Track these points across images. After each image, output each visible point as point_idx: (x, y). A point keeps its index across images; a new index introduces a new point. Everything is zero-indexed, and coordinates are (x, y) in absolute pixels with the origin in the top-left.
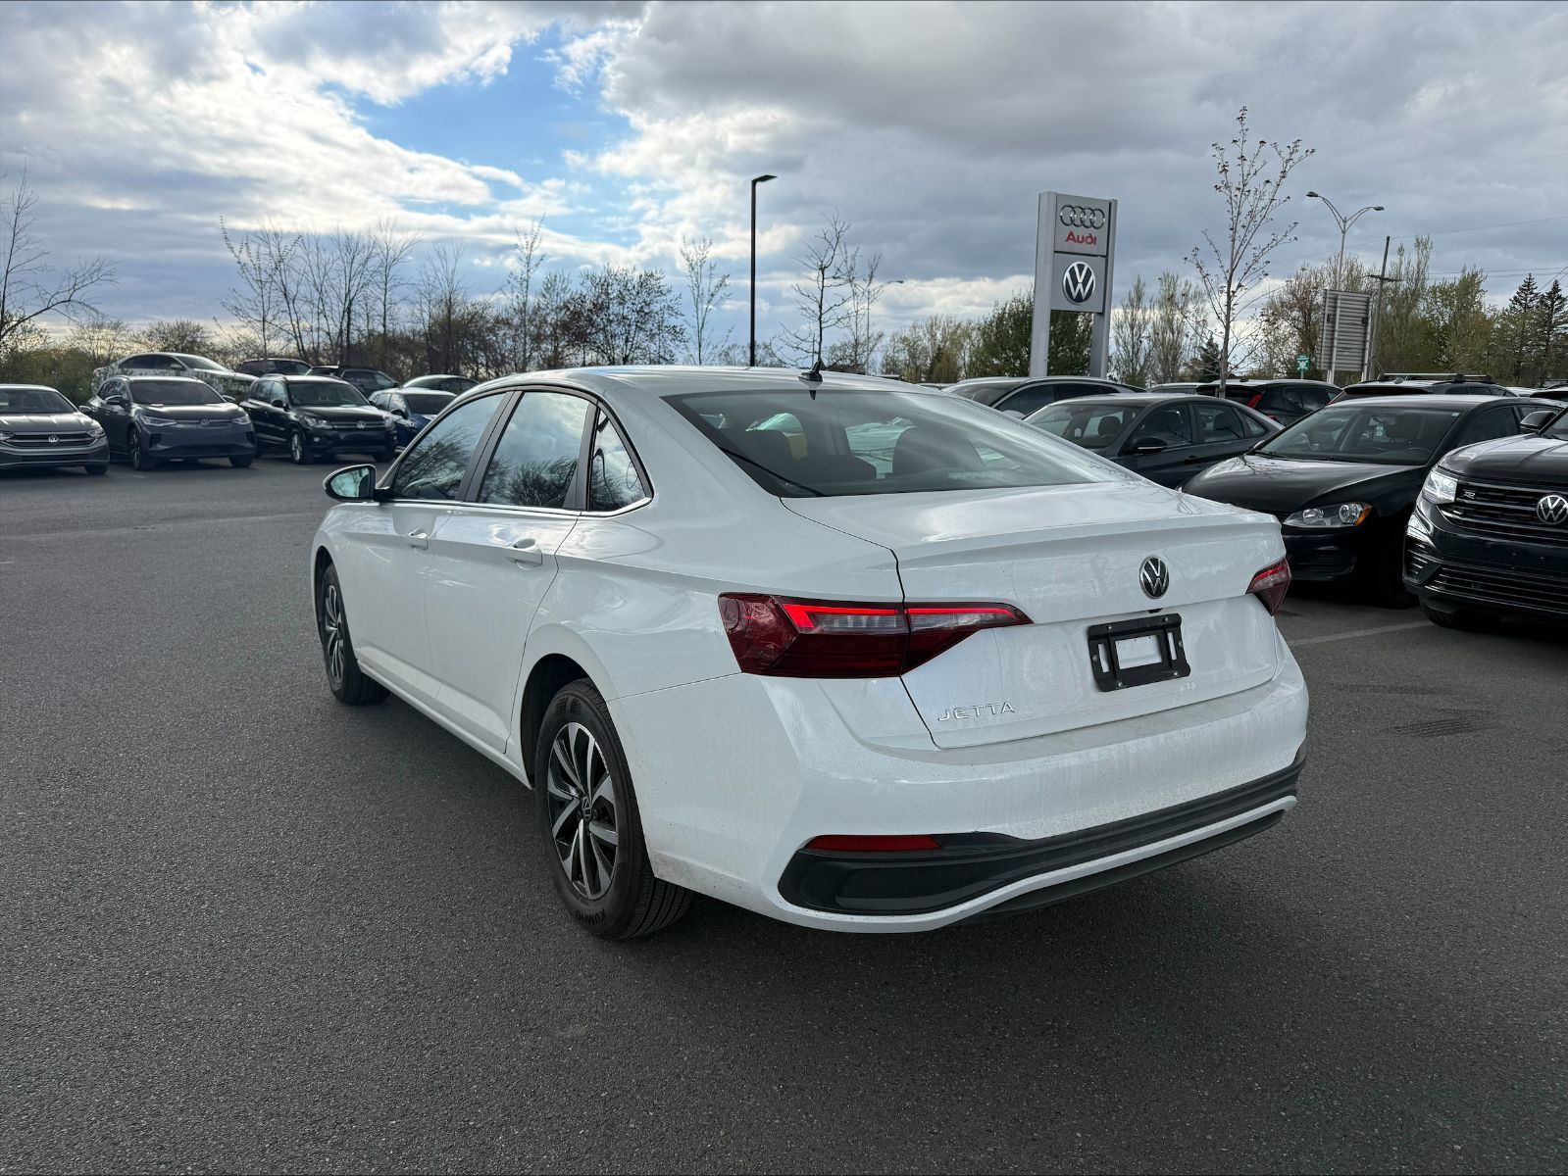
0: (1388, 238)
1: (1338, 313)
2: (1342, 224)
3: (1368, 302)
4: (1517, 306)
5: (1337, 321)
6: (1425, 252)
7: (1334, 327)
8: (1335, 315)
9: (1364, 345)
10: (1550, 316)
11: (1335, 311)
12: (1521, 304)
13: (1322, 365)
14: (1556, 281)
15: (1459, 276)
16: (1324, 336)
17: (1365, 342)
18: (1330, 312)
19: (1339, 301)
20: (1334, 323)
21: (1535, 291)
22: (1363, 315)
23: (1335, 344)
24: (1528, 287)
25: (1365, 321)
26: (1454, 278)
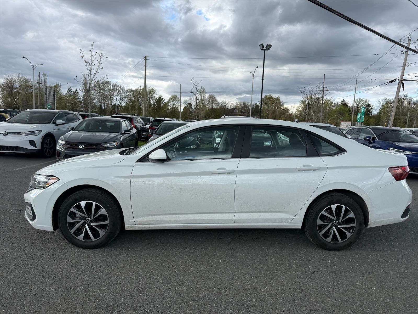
0: (39, 72)
1: (48, 93)
2: (33, 67)
3: (54, 90)
4: (68, 93)
5: (48, 94)
6: (45, 77)
7: (47, 96)
8: (47, 93)
9: (55, 102)
10: (76, 97)
11: (47, 92)
12: (69, 93)
13: (45, 106)
14: (76, 89)
15: (55, 84)
16: (45, 99)
17: (55, 101)
18: (46, 92)
19: (48, 89)
20: (47, 95)
21: (72, 90)
22: (53, 94)
23: (48, 101)
24: (70, 89)
25: (54, 95)
26: (53, 85)
